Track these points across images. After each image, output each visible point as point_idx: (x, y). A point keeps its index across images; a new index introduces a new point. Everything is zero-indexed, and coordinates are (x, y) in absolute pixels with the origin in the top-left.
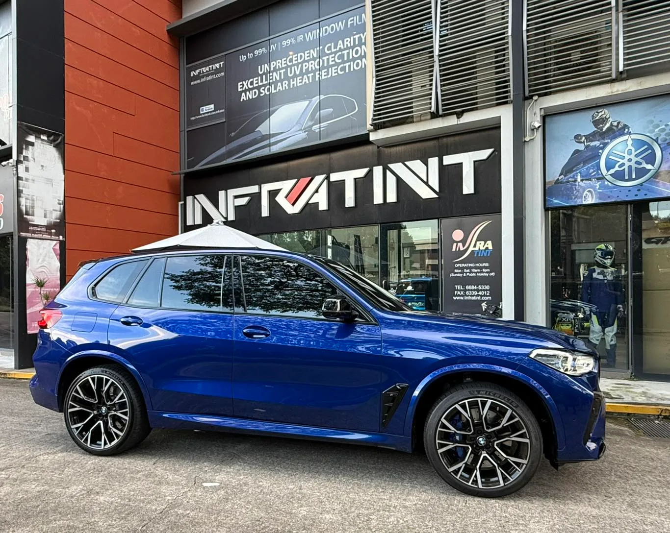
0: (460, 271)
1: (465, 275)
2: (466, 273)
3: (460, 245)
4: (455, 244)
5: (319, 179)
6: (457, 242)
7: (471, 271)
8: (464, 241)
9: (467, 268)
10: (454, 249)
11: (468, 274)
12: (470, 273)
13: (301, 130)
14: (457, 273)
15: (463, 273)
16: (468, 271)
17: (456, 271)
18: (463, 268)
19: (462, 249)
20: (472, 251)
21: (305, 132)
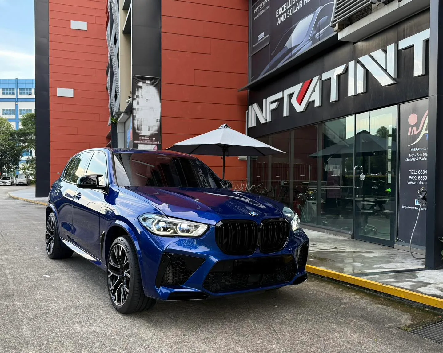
0: (413, 155)
1: (417, 159)
2: (419, 157)
3: (414, 128)
4: (410, 129)
5: (315, 79)
6: (412, 126)
7: (423, 155)
8: (417, 125)
9: (419, 152)
10: (409, 134)
11: (420, 158)
12: (421, 157)
13: (309, 40)
14: (411, 158)
15: (415, 157)
16: (420, 155)
17: (410, 155)
18: (415, 153)
19: (416, 133)
20: (425, 134)
21: (311, 41)
